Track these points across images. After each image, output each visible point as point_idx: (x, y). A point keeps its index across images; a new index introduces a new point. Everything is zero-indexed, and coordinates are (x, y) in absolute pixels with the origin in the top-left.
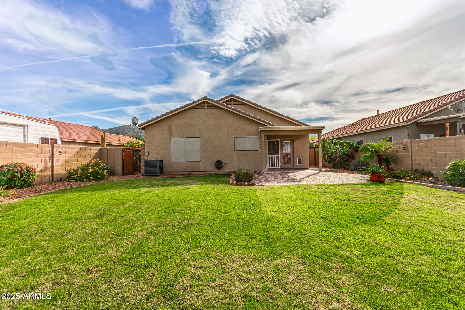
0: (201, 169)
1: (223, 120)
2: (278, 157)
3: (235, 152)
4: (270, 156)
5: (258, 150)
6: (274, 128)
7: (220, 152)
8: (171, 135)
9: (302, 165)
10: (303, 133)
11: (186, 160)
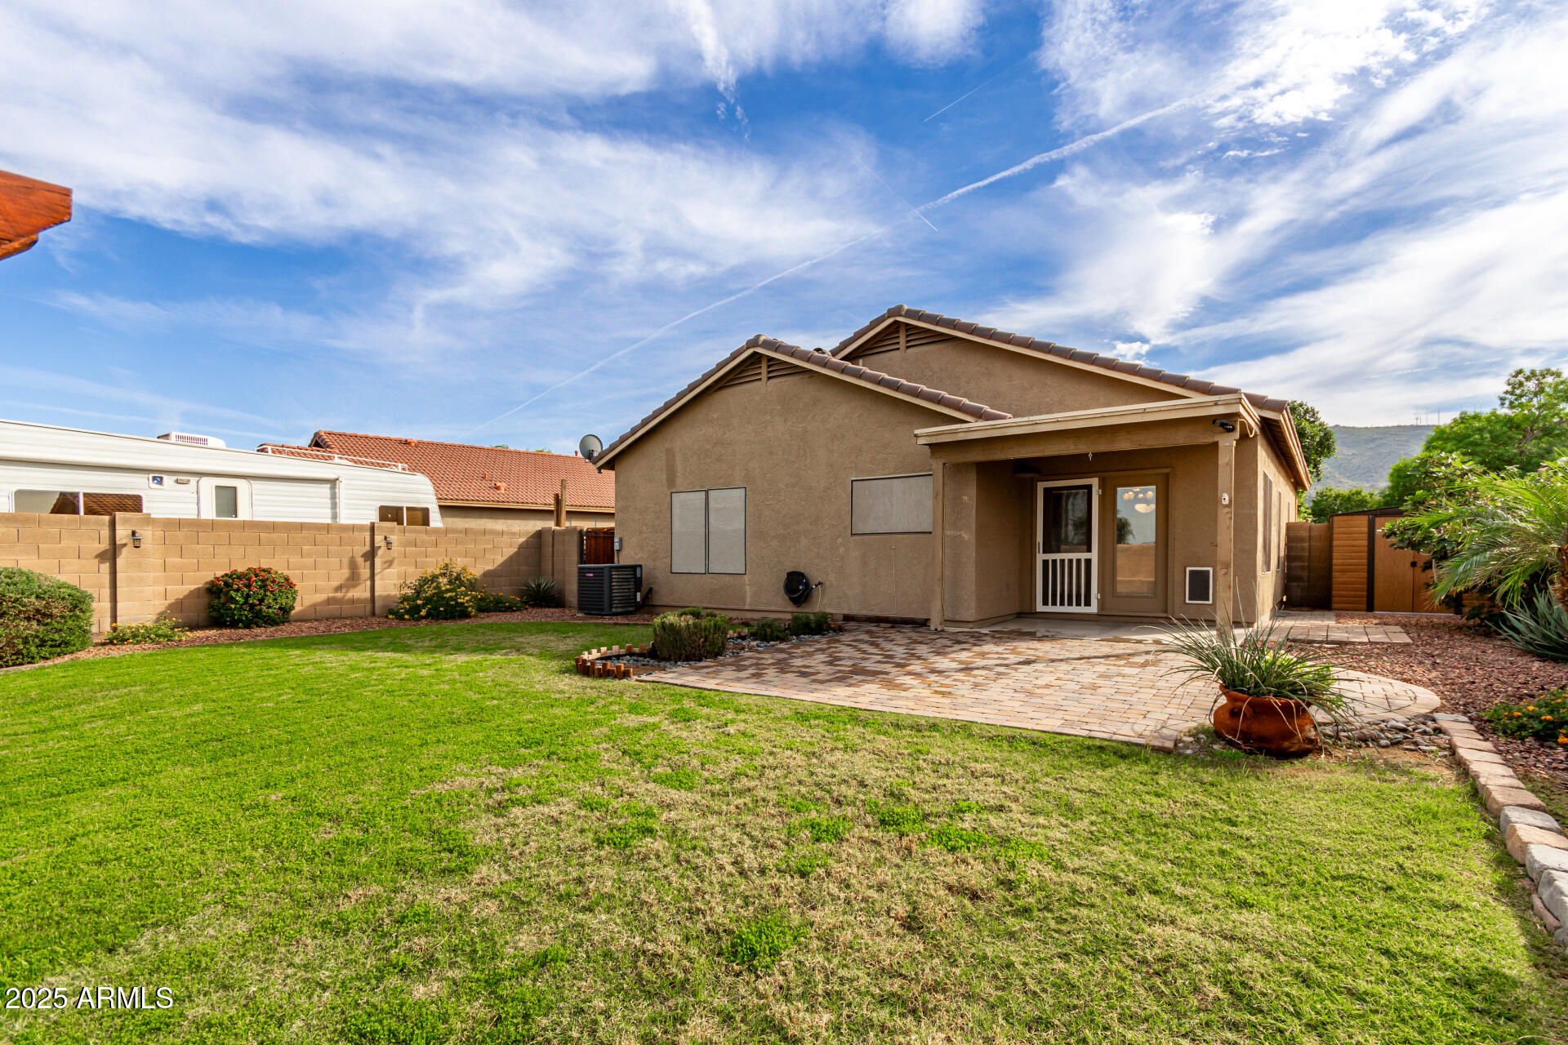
0: (748, 600)
2: (1088, 562)
3: (851, 539)
4: (1050, 557)
6: (994, 428)
7: (804, 541)
8: (671, 482)
9: (1211, 602)
10: (1124, 444)
11: (707, 566)
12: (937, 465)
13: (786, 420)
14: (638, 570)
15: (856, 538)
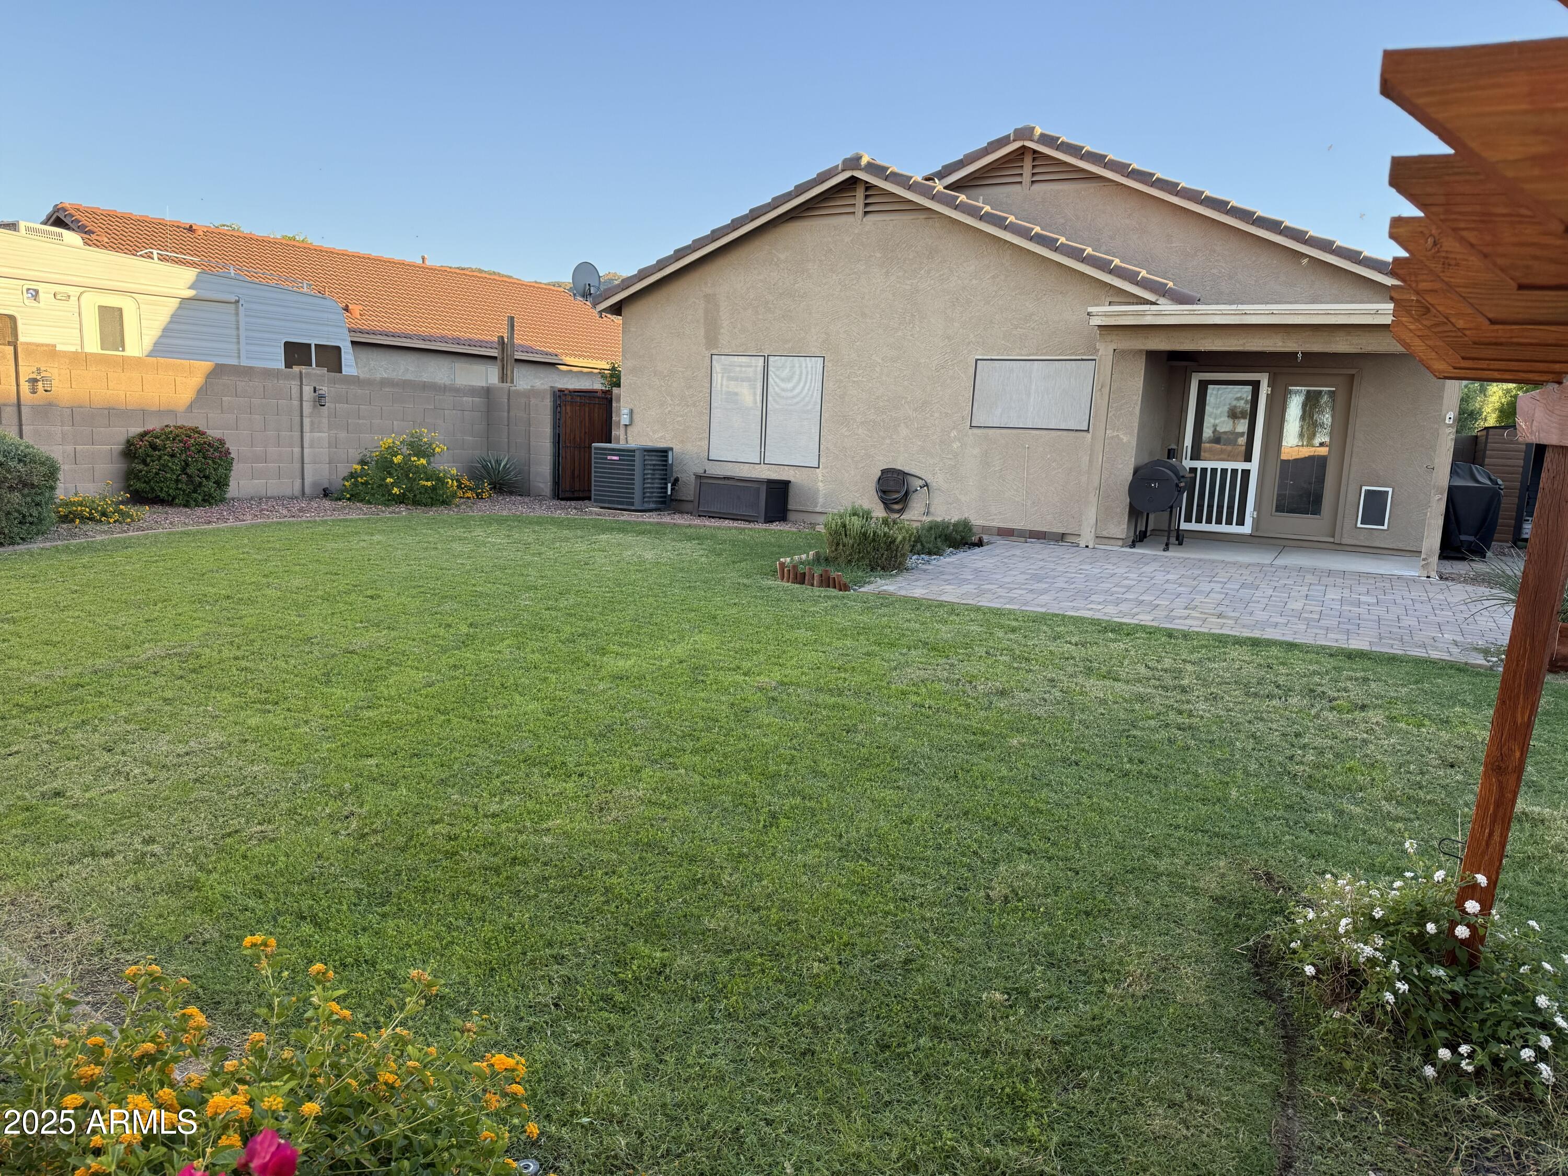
0: (821, 501)
1: (929, 272)
2: (1246, 473)
3: (970, 431)
4: (1200, 465)
5: (1088, 431)
7: (904, 431)
8: (712, 340)
9: (1385, 527)
10: (1341, 345)
11: (763, 455)
12: (1105, 350)
13: (887, 272)
14: (670, 453)
15: (976, 431)
